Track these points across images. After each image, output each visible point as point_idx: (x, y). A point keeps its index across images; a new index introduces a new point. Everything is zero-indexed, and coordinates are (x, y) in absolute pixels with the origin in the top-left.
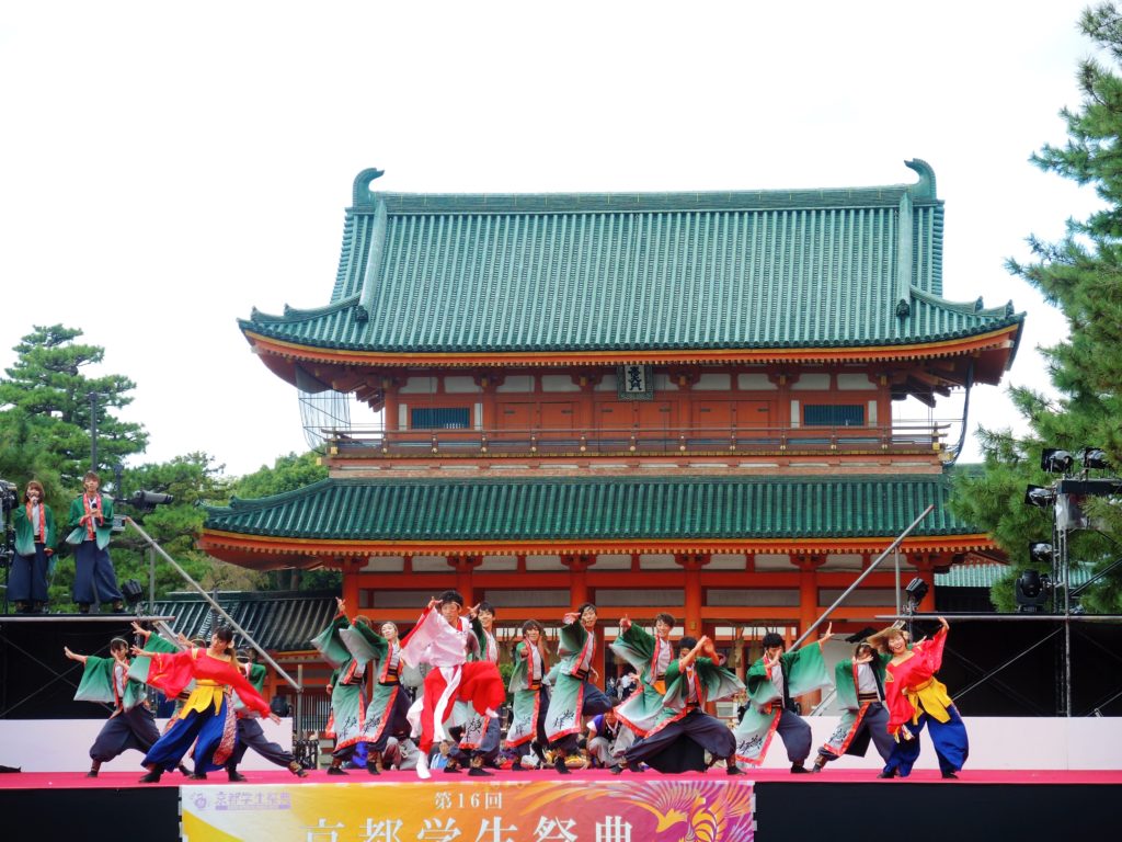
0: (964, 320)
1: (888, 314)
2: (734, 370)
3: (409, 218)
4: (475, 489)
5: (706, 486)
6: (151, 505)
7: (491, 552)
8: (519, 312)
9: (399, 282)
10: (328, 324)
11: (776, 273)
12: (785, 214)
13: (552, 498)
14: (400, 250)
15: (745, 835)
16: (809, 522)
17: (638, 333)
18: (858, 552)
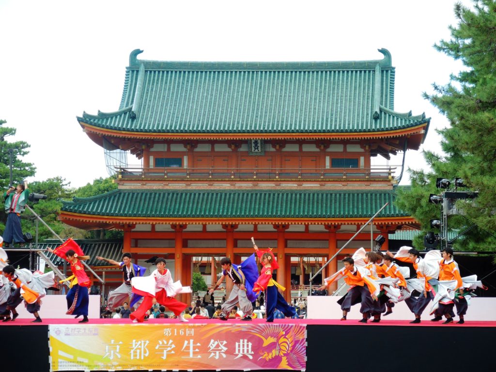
0: (403, 121)
1: (370, 118)
2: (301, 142)
3: (155, 72)
4: (184, 195)
5: (287, 194)
6: (37, 200)
7: (191, 223)
8: (204, 115)
9: (150, 101)
10: (118, 119)
11: (320, 99)
12: (324, 72)
13: (218, 199)
14: (150, 86)
15: (302, 348)
16: (333, 210)
17: (258, 126)
18: (355, 224)
